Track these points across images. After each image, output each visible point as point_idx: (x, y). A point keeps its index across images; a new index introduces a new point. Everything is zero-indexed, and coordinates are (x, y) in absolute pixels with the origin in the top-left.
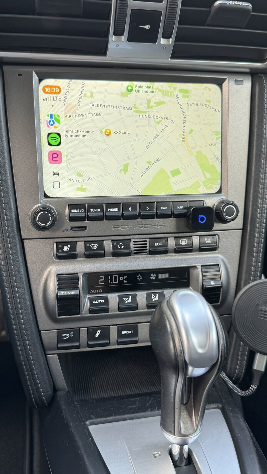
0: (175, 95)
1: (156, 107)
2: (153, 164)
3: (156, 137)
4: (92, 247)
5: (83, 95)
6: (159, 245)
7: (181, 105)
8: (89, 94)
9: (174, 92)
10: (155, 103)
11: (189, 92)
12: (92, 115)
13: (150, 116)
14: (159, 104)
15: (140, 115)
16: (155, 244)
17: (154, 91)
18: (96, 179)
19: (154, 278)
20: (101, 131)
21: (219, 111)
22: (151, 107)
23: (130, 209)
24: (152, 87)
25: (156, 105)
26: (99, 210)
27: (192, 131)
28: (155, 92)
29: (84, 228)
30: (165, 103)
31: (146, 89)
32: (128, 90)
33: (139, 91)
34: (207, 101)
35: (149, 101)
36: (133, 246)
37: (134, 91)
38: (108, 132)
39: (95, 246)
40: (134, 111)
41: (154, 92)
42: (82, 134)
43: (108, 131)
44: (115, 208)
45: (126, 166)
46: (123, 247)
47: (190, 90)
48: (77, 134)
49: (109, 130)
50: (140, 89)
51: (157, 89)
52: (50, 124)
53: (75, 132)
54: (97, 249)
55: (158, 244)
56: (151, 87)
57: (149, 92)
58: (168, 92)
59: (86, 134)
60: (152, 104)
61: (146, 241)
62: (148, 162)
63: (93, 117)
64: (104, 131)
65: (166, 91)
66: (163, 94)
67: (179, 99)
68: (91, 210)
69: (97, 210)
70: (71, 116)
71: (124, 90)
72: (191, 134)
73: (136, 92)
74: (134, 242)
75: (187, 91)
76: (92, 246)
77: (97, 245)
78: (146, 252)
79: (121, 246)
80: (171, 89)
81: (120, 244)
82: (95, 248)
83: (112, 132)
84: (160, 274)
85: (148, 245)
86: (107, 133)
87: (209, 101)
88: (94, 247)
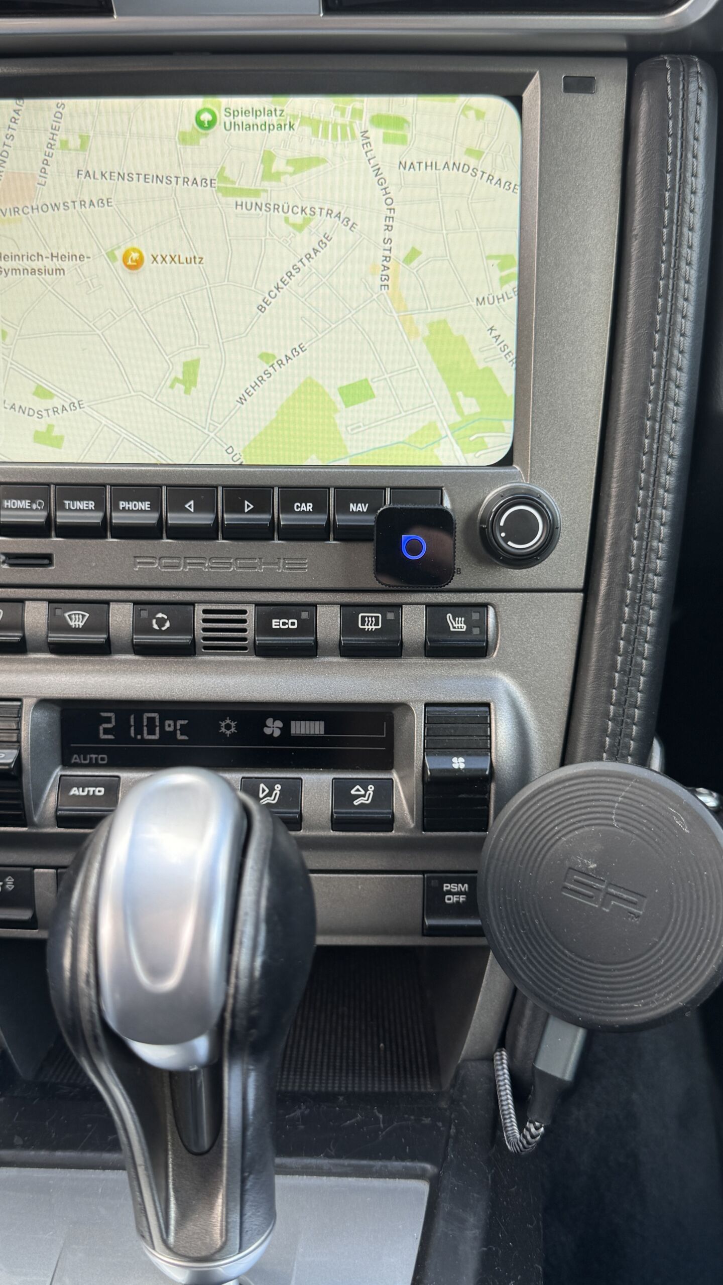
0: (359, 135)
1: (291, 174)
2: (280, 363)
3: (290, 275)
4: (71, 619)
5: (58, 144)
6: (286, 627)
7: (377, 167)
8: (74, 142)
9: (354, 125)
10: (289, 162)
11: (406, 125)
12: (82, 203)
13: (272, 207)
14: (301, 164)
15: (239, 203)
16: (274, 624)
17: (285, 125)
18: (94, 407)
19: (277, 733)
20: (111, 256)
21: (512, 186)
22: (277, 176)
23: (190, 506)
24: (278, 113)
25: (290, 169)
26: (92, 504)
27: (414, 254)
28: (291, 127)
29: (46, 559)
30: (324, 161)
31: (259, 121)
32: (200, 124)
33: (237, 127)
34: (470, 152)
35: (268, 158)
36: (199, 625)
37: (219, 128)
38: (134, 259)
39: (81, 616)
40: (219, 189)
41: (287, 127)
42: (50, 264)
43: (135, 256)
44: (142, 500)
45: (191, 370)
46: (168, 625)
47: (409, 119)
48: (37, 264)
49: (134, 250)
50: (239, 119)
51: (295, 117)
53: (29, 258)
54: (85, 629)
55: (284, 624)
56: (275, 110)
57: (269, 127)
58: (335, 125)
59: (65, 265)
60: (279, 165)
61: (244, 612)
62: (264, 357)
63: (88, 210)
64: (119, 254)
65: (326, 124)
66: (315, 133)
67: (369, 148)
68: (67, 502)
69: (85, 505)
70: (20, 212)
71: (188, 124)
72: (415, 264)
73: (228, 127)
74: (205, 612)
75: (399, 122)
76: (69, 616)
77: (87, 615)
78: (245, 648)
79: (161, 622)
80: (343, 115)
81: (160, 615)
82: (80, 623)
83: (148, 259)
84: (296, 720)
85: (250, 625)
86: (130, 263)
87: (479, 154)
88: (77, 619)
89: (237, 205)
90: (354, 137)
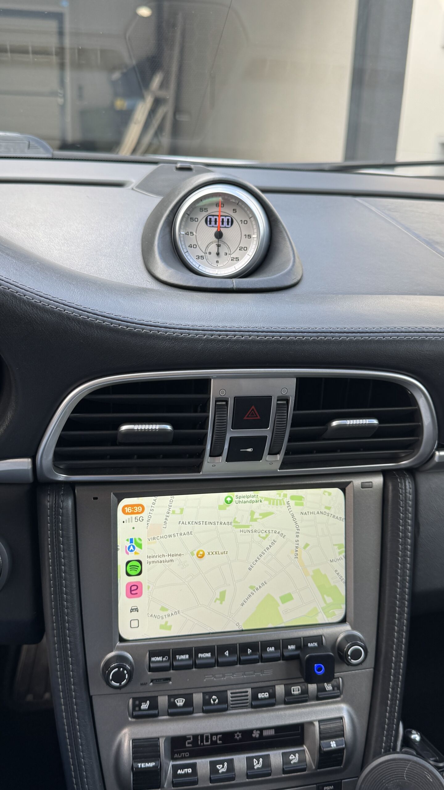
0: (286, 503)
1: (261, 519)
2: (257, 589)
3: (261, 556)
4: (178, 702)
5: (171, 512)
6: (264, 696)
7: (293, 514)
8: (178, 511)
9: (284, 500)
10: (260, 515)
11: (303, 499)
12: (181, 534)
13: (254, 531)
14: (265, 515)
16: (259, 695)
17: (258, 501)
18: (184, 612)
19: (257, 736)
20: (192, 553)
21: (342, 519)
22: (255, 520)
23: (227, 654)
24: (256, 496)
25: (261, 517)
26: (187, 656)
27: (307, 545)
28: (261, 501)
29: (168, 680)
30: (273, 513)
31: (249, 500)
32: (227, 502)
33: (240, 502)
34: (326, 508)
35: (252, 513)
36: (230, 699)
37: (234, 503)
38: (201, 554)
39: (182, 700)
40: (234, 526)
42: (168, 558)
43: (201, 553)
44: (208, 652)
45: (223, 595)
46: (217, 701)
47: (304, 497)
48: (162, 559)
49: (202, 551)
50: (241, 500)
51: (262, 498)
52: (129, 550)
53: (160, 556)
57: (253, 502)
58: (277, 500)
59: (174, 558)
60: (256, 516)
61: (247, 692)
62: (251, 587)
63: (183, 537)
64: (195, 553)
65: (274, 500)
66: (270, 504)
67: (290, 508)
68: (177, 656)
69: (185, 656)
70: (156, 539)
71: (222, 502)
72: (307, 549)
73: (237, 502)
74: (232, 693)
75: (301, 498)
77: (184, 700)
78: (247, 706)
79: (214, 700)
80: (280, 496)
81: (214, 696)
82: (181, 703)
83: (206, 553)
84: (265, 730)
85: (250, 697)
86: (199, 555)
87: (329, 508)
89: (241, 531)
90: (284, 504)
